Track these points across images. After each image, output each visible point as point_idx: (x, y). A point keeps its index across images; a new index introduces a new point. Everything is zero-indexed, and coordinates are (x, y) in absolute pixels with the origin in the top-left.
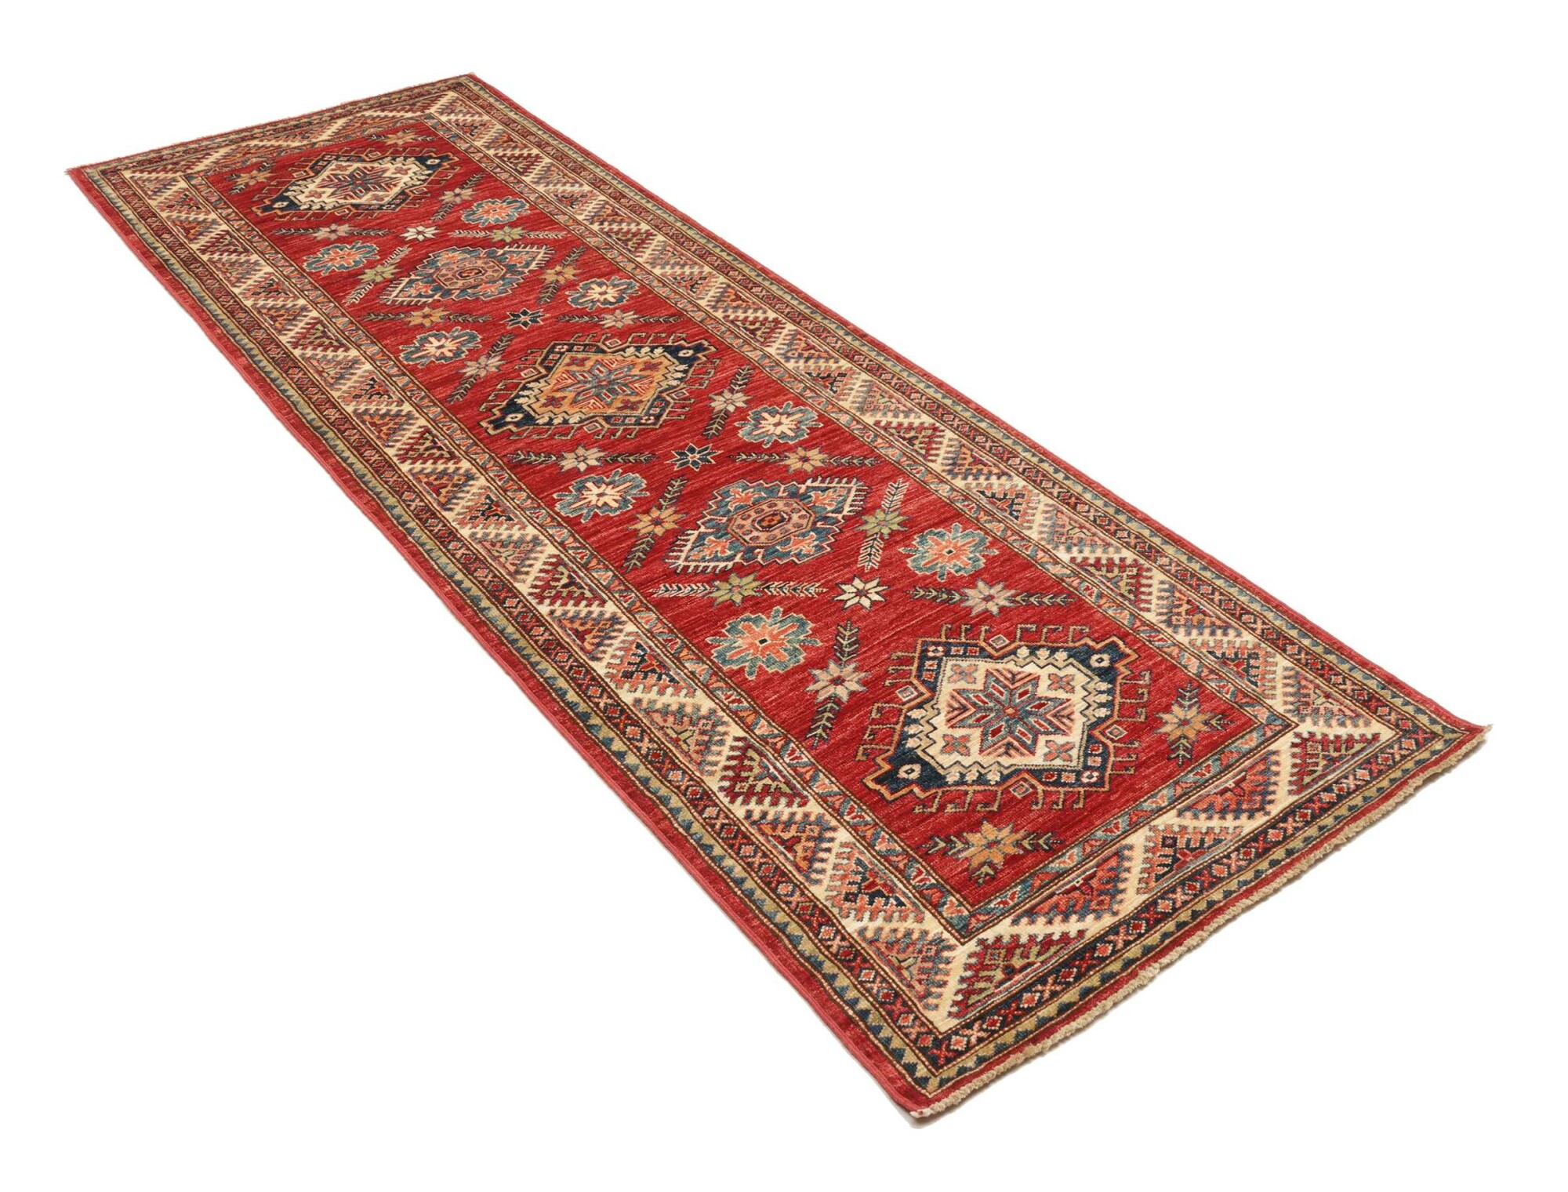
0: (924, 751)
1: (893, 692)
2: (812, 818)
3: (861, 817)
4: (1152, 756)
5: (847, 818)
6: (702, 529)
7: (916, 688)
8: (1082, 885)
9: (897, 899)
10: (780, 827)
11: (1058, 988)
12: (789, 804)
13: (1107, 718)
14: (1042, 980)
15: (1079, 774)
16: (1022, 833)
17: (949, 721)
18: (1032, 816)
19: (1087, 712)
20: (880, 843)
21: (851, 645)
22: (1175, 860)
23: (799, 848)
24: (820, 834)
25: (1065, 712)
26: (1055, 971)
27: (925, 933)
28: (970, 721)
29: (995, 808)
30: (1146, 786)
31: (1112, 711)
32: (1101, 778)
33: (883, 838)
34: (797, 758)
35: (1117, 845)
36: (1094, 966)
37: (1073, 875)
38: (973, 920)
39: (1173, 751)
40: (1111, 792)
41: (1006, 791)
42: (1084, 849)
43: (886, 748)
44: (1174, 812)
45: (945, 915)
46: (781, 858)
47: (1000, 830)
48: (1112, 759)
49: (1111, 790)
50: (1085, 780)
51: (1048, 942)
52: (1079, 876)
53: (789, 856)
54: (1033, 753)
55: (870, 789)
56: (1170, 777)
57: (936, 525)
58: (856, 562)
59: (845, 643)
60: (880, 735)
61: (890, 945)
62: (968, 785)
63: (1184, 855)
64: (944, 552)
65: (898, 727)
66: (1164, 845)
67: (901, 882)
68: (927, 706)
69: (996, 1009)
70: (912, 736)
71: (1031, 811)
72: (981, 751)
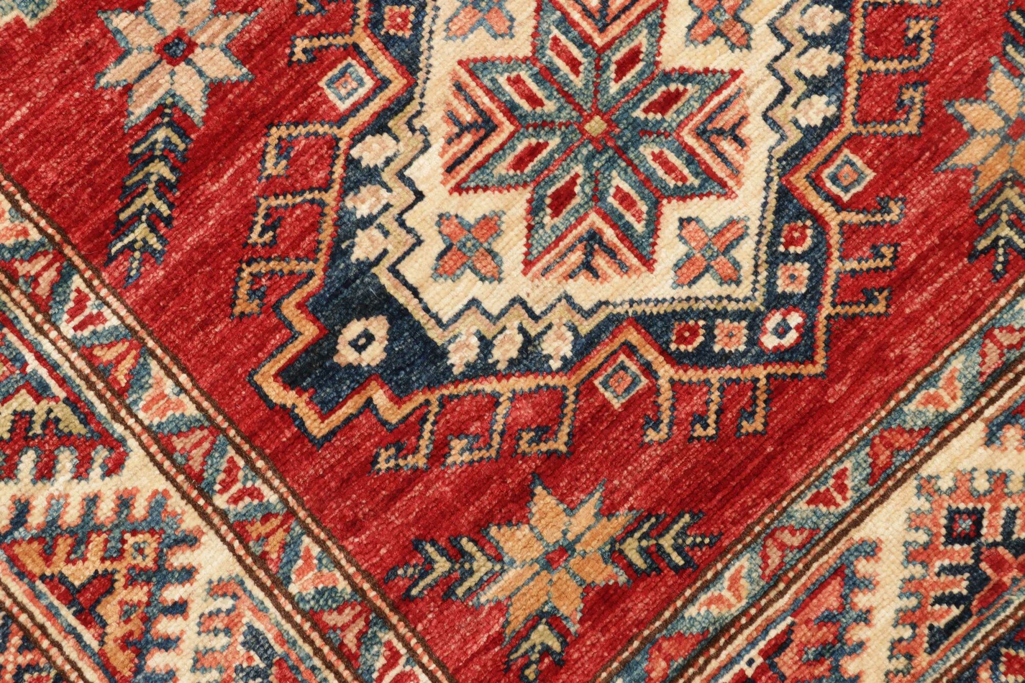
0: (394, 270)
1: (313, 86)
2: (139, 510)
3: (254, 493)
4: (932, 250)
5: (222, 502)
7: (368, 65)
8: (762, 670)
10: (63, 547)
12: (81, 471)
13: (827, 127)
15: (755, 321)
16: (623, 517)
17: (450, 169)
18: (647, 461)
19: (778, 115)
20: (300, 575)
23: (110, 611)
25: (726, 119)
28: (502, 168)
29: (560, 445)
30: (914, 350)
32: (807, 331)
33: (307, 556)
34: (90, 319)
35: (842, 545)
37: (740, 640)
39: (985, 227)
40: (831, 375)
41: (586, 389)
42: (765, 557)
43: (305, 267)
44: (977, 430)
47: (572, 511)
48: (835, 265)
49: (829, 366)
50: (770, 341)
52: (754, 643)
53: (87, 636)
54: (648, 262)
55: (272, 407)
56: (970, 314)
60: (288, 230)
62: (499, 376)
63: (999, 565)
65: (330, 197)
66: (952, 538)
68: (397, 123)
70: (366, 222)
71: (644, 447)
72: (528, 263)
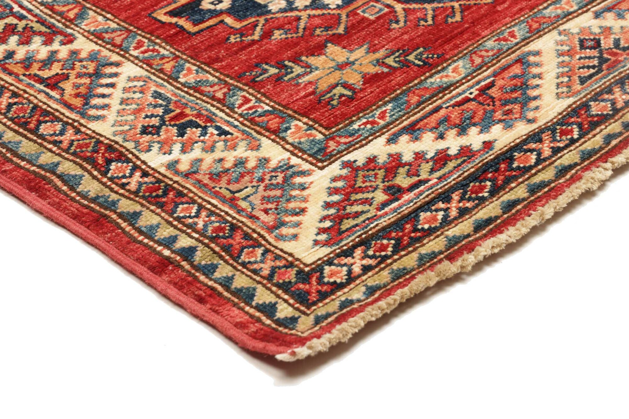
2: (84, 55)
3: (154, 51)
5: (135, 53)
8: (479, 95)
9: (218, 128)
10: (36, 66)
11: (469, 205)
12: (47, 43)
14: (445, 197)
16: (382, 52)
18: (392, 34)
20: (185, 76)
22: (602, 60)
23: (67, 86)
24: (97, 70)
26: (462, 185)
27: (265, 161)
29: (341, 31)
33: (189, 70)
35: (518, 52)
36: (515, 178)
37: (463, 88)
38: (332, 144)
40: (496, 3)
41: (353, 13)
42: (472, 61)
44: (590, 14)
45: (290, 140)
46: (41, 97)
47: (352, 51)
52: (472, 87)
53: (53, 93)
55: (164, 24)
61: (215, 177)
62: (300, 11)
63: (615, 54)
66: (583, 47)
67: (223, 111)
69: (385, 232)
71: (390, 30)
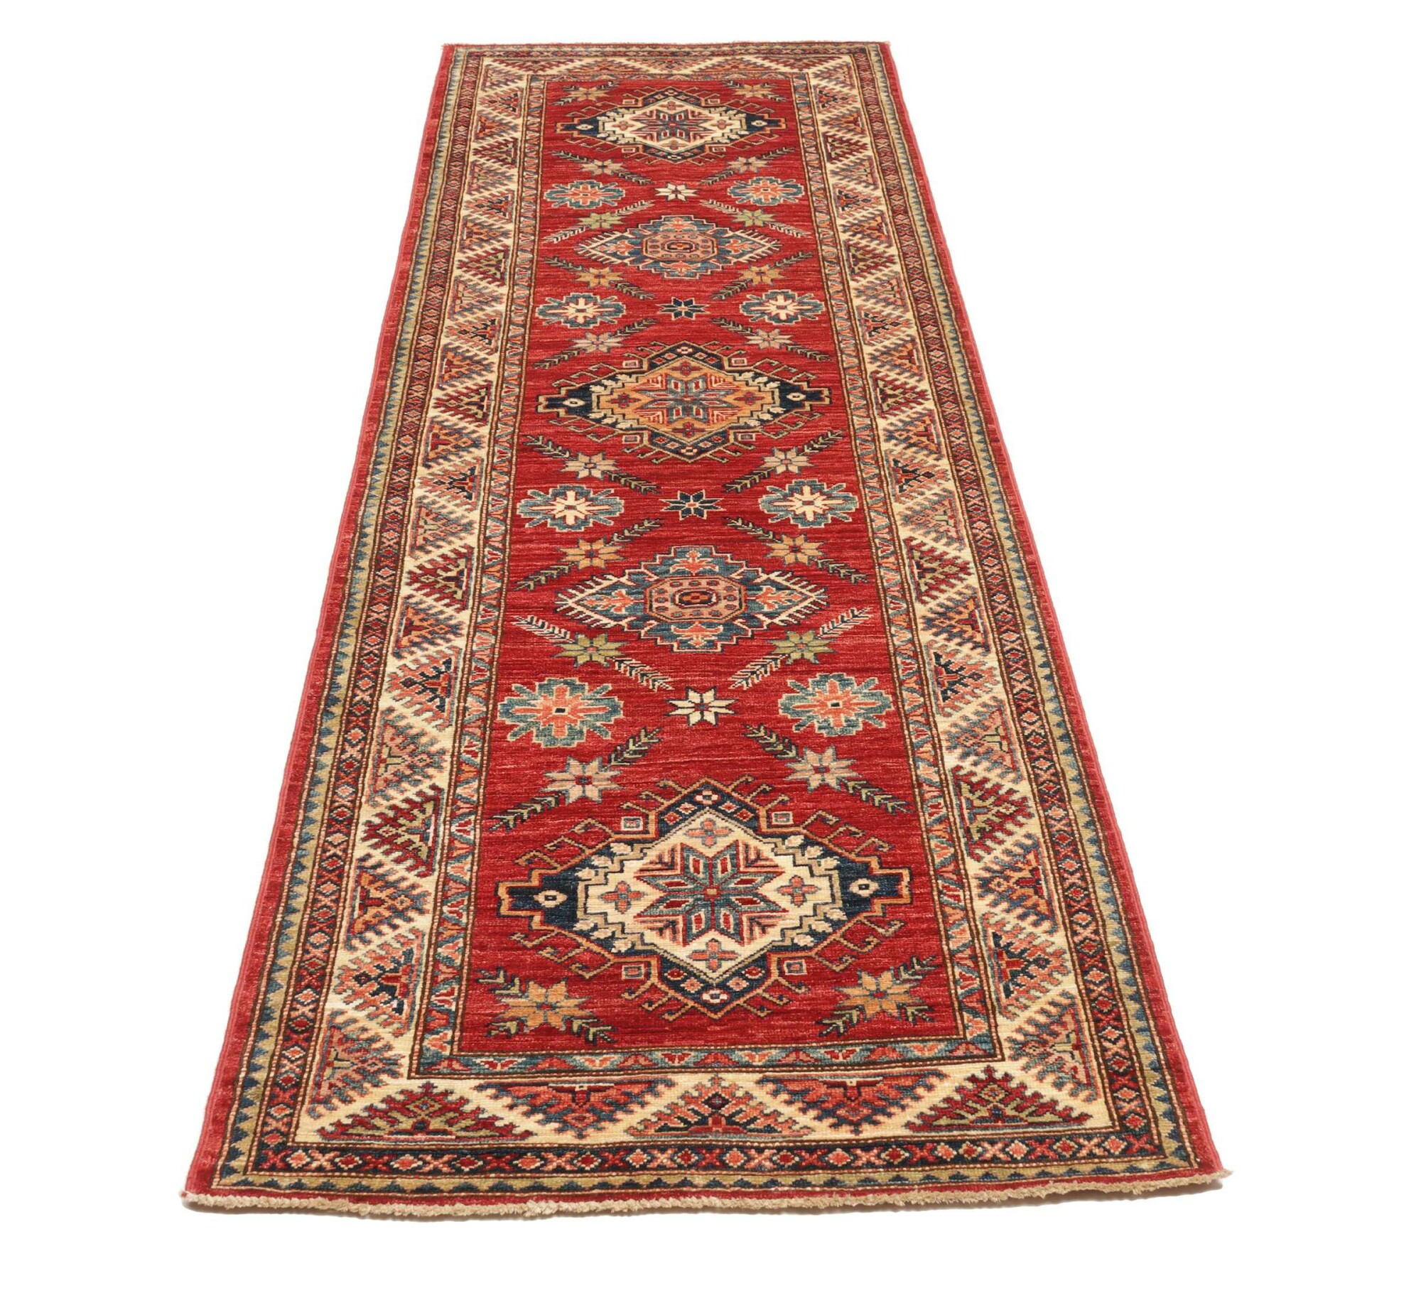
0: (587, 887)
1: (620, 817)
2: (415, 892)
3: (460, 915)
4: (804, 1011)
5: (445, 909)
6: (624, 580)
7: (646, 824)
8: (583, 1092)
9: (401, 1005)
10: (379, 884)
11: (445, 1169)
12: (409, 869)
13: (805, 948)
14: (437, 1154)
15: (707, 987)
16: (586, 1012)
17: (642, 870)
18: (615, 1002)
19: (788, 933)
20: (448, 948)
21: (635, 752)
22: (703, 1121)
23: (372, 911)
24: (407, 909)
25: (766, 922)
26: (459, 1153)
27: (389, 1047)
28: (661, 882)
29: (587, 976)
30: (761, 1035)
31: (816, 945)
32: (724, 1003)
33: (456, 944)
34: (465, 831)
35: (660, 1076)
36: (503, 1171)
37: (585, 1078)
38: (446, 1063)
39: (832, 1016)
40: (718, 1022)
41: (618, 966)
42: (625, 1061)
43: (556, 865)
44: (758, 1076)
45: (426, 1043)
46: (347, 911)
47: (568, 997)
48: (759, 991)
49: (720, 1019)
50: (706, 997)
51: (489, 1123)
52: (589, 1082)
53: (356, 913)
54: (685, 943)
55: (495, 895)
56: (797, 1040)
57: (850, 671)
58: (731, 674)
59: (632, 747)
60: (561, 851)
61: (345, 1039)
62: (589, 940)
64: (829, 704)
65: (588, 852)
66: (707, 1102)
67: (423, 992)
68: (637, 847)
69: (363, 1153)
70: (592, 867)
71: (619, 996)
72: (639, 915)
